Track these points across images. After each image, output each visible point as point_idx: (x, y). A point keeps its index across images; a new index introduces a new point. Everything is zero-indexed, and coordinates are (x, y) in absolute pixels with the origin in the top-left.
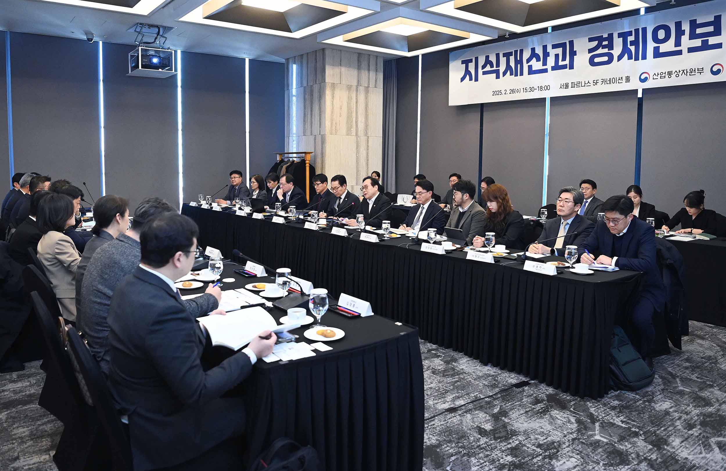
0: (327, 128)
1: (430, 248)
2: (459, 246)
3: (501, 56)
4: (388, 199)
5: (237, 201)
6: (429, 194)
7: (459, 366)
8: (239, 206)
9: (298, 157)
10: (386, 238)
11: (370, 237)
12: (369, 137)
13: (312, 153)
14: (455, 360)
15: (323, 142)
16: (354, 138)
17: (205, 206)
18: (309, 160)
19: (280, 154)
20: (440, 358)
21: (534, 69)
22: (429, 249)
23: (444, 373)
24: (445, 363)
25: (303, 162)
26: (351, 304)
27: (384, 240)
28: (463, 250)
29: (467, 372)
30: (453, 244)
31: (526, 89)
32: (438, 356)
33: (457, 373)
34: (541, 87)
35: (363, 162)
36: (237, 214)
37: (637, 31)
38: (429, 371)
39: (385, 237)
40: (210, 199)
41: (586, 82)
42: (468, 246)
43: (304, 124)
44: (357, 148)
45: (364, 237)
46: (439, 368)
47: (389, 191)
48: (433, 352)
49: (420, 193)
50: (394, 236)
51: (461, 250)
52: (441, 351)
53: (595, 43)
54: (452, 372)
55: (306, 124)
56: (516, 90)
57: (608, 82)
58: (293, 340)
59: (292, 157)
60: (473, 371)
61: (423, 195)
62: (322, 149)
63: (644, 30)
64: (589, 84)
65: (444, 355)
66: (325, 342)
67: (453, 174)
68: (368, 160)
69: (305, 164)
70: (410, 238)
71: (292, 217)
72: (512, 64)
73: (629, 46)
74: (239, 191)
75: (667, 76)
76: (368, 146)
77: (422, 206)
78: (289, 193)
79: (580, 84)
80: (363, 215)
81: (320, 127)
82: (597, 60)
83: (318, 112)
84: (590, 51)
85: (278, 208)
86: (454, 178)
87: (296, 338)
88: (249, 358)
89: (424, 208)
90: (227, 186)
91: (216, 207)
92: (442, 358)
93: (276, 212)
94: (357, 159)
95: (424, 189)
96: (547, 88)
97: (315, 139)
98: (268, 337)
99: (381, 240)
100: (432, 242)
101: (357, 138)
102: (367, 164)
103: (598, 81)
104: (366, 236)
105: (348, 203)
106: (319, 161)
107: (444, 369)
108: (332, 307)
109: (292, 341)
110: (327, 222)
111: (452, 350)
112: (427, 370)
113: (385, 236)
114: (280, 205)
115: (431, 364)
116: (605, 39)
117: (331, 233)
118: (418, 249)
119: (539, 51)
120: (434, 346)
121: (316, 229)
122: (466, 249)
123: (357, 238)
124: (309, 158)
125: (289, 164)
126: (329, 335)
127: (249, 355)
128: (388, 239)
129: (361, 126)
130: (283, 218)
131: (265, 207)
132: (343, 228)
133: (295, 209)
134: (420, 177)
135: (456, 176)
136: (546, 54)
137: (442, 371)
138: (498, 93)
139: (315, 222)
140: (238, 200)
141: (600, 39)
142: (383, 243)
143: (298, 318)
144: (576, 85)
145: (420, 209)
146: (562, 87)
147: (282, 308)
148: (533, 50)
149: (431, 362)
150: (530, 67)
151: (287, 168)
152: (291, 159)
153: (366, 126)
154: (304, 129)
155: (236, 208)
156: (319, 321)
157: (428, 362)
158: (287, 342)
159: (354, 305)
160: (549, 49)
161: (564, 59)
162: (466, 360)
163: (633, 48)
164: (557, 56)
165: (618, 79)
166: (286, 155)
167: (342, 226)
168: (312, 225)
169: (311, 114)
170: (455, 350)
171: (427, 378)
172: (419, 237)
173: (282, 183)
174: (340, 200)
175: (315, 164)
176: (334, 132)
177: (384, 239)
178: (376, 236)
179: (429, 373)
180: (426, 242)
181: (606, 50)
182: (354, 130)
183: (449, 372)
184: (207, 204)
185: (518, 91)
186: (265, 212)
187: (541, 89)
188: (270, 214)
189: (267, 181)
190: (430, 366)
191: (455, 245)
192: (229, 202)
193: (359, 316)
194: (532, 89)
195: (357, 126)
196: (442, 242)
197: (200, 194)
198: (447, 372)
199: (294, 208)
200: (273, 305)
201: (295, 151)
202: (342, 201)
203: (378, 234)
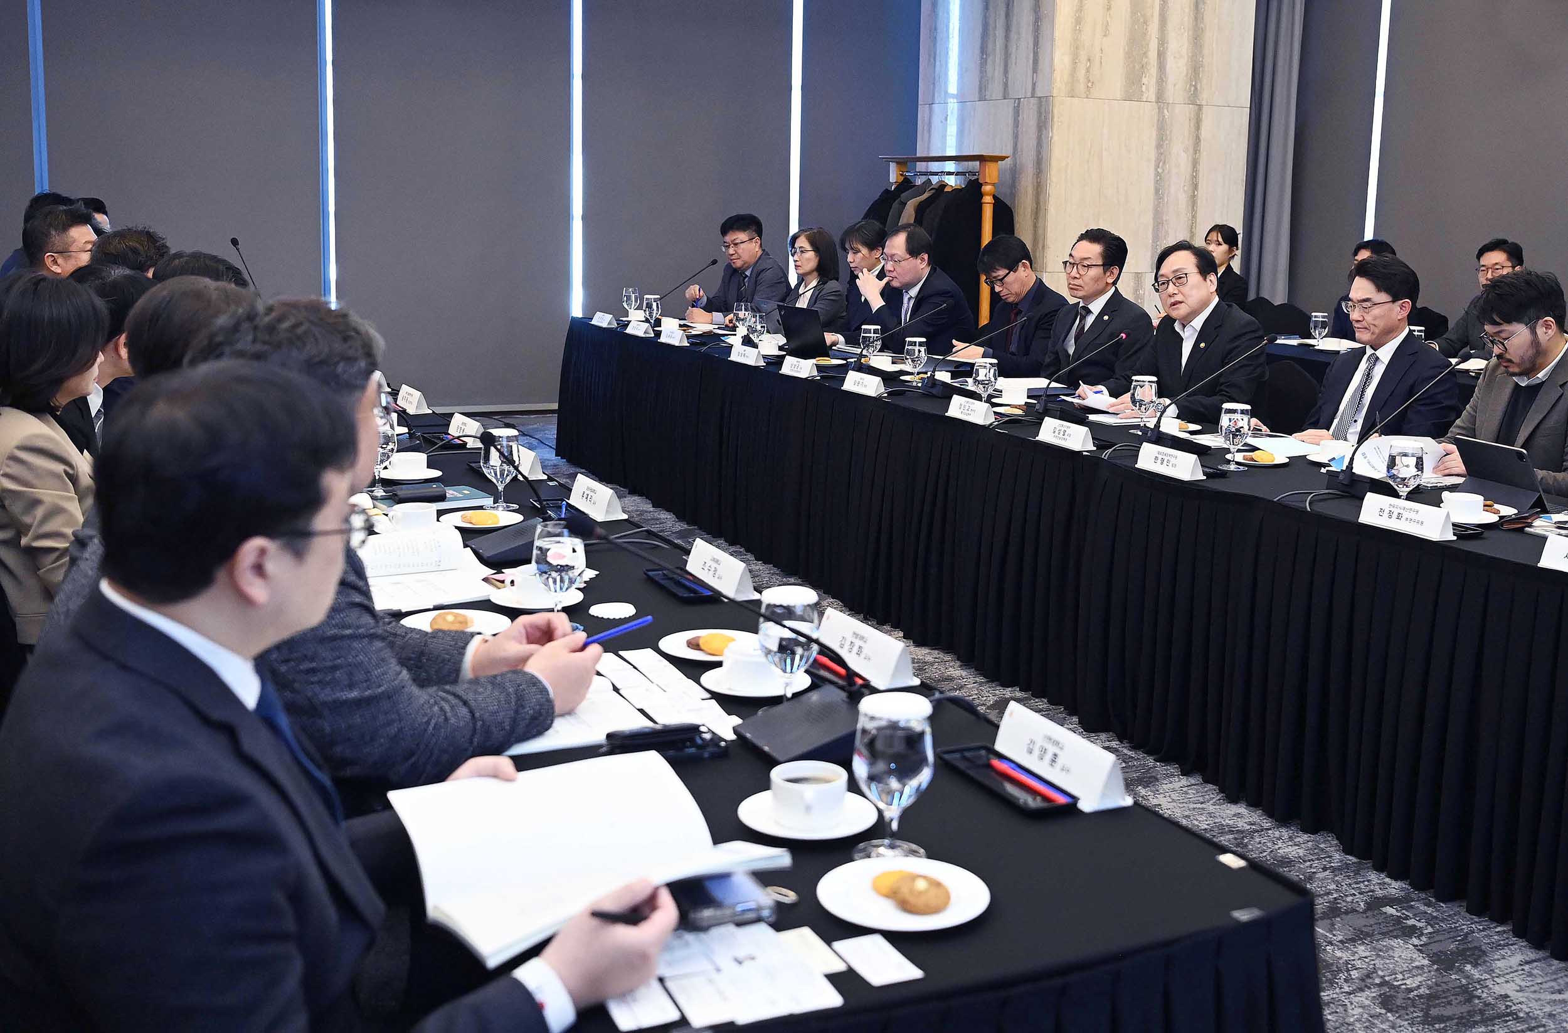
0: (1057, 75)
1: (1395, 515)
2: (1508, 511)
4: (1254, 323)
5: (741, 314)
6: (1399, 310)
7: (1489, 983)
8: (745, 332)
9: (958, 174)
10: (1233, 467)
11: (1173, 460)
12: (1205, 109)
13: (1003, 158)
14: (1477, 956)
15: (1043, 123)
16: (1147, 111)
17: (638, 328)
18: (993, 184)
19: (901, 163)
20: (1415, 941)
22: (1390, 517)
23: (1429, 1007)
24: (1434, 963)
25: (974, 188)
26: (1044, 751)
27: (1224, 474)
28: (1527, 529)
29: (1521, 1015)
30: (1489, 503)
32: (1411, 932)
33: (1482, 1012)
35: (1178, 192)
36: (734, 357)
38: (1367, 992)
39: (1228, 462)
40: (654, 305)
42: (1545, 511)
43: (983, 63)
44: (1159, 146)
45: (1150, 459)
46: (1411, 983)
47: (1265, 294)
48: (1389, 910)
49: (1365, 304)
50: (1260, 458)
51: (1516, 527)
52: (1423, 908)
54: (1465, 1009)
55: (989, 61)
58: (766, 913)
59: (936, 174)
60: (1548, 1009)
61: (1376, 311)
62: (1039, 145)
65: (1430, 929)
66: (897, 939)
67: (1491, 243)
68: (1195, 187)
69: (981, 195)
70: (1323, 470)
71: (911, 374)
74: (753, 280)
76: (1198, 139)
77: (1369, 351)
78: (914, 292)
80: (1154, 379)
81: (1035, 70)
83: (1032, 18)
85: (867, 343)
86: (1497, 257)
87: (779, 906)
88: (537, 1009)
89: (1377, 359)
90: (714, 262)
91: (672, 333)
92: (1424, 939)
93: (861, 355)
94: (1157, 182)
95: (1379, 288)
97: (1017, 111)
98: (635, 915)
99: (1213, 475)
100: (1403, 491)
101: (1160, 110)
102: (1193, 200)
104: (1160, 457)
105: (1109, 331)
106: (1026, 183)
107: (1429, 988)
108: (968, 754)
109: (759, 920)
110: (1029, 397)
111: (1463, 913)
112: (1361, 990)
113: (1229, 456)
114: (875, 331)
115: (1379, 963)
117: (1037, 438)
118: (1346, 516)
120: (1395, 887)
121: (988, 423)
122: (1540, 525)
123: (1127, 463)
124: (995, 174)
125: (926, 196)
126: (920, 902)
127: (539, 997)
128: (1242, 468)
129: (1177, 68)
130: (878, 379)
131: (830, 337)
132: (1082, 421)
133: (922, 349)
134: (1376, 246)
135: (1505, 251)
137: (1420, 997)
139: (985, 395)
140: (746, 310)
142: (1218, 485)
143: (808, 809)
145: (1363, 365)
147: (766, 749)
149: (1378, 956)
151: (920, 209)
152: (935, 180)
153: (1196, 69)
154: (982, 78)
155: (735, 341)
156: (895, 826)
157: (1368, 954)
158: (739, 924)
159: (1055, 755)
162: (1518, 958)
166: (921, 166)
167: (1078, 415)
168: (972, 407)
169: (1008, 29)
170: (1479, 909)
171: (1358, 1025)
172: (1358, 469)
173: (892, 256)
174: (1083, 318)
175: (1013, 195)
176: (1081, 87)
177: (1225, 467)
178: (1194, 457)
179: (1367, 1002)
180: (1383, 488)
182: (1150, 81)
183: (1450, 1003)
184: (647, 321)
186: (828, 356)
188: (845, 362)
189: (847, 246)
190: (1375, 970)
191: (1496, 506)
192: (718, 316)
193: (1071, 808)
195: (1162, 67)
196: (1446, 495)
197: (628, 287)
198: (1438, 1005)
199: (921, 344)
200: (735, 730)
201: (951, 152)
202: (1090, 320)
203: (1201, 451)
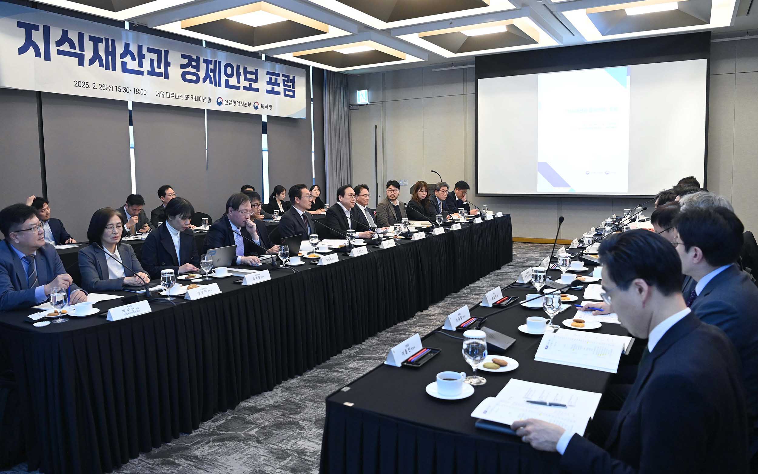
3: (86, 38)
21: (128, 67)
31: (120, 88)
34: (137, 90)
37: (215, 61)
41: (180, 95)
53: (186, 61)
56: (107, 86)
57: (196, 99)
63: (220, 62)
64: (181, 98)
72: (102, 53)
73: (210, 73)
75: (233, 104)
79: (174, 96)
82: (188, 77)
84: (182, 66)
96: (143, 92)
103: (188, 96)
116: (194, 60)
119: (133, 49)
136: (141, 57)
138: (83, 84)
141: (189, 58)
144: (170, 96)
146: (158, 94)
148: (127, 45)
150: (124, 64)
160: (145, 51)
161: (159, 67)
163: (212, 75)
164: (152, 61)
165: (203, 98)
181: (194, 70)
185: (110, 88)
187: (137, 92)
194: (127, 90)
